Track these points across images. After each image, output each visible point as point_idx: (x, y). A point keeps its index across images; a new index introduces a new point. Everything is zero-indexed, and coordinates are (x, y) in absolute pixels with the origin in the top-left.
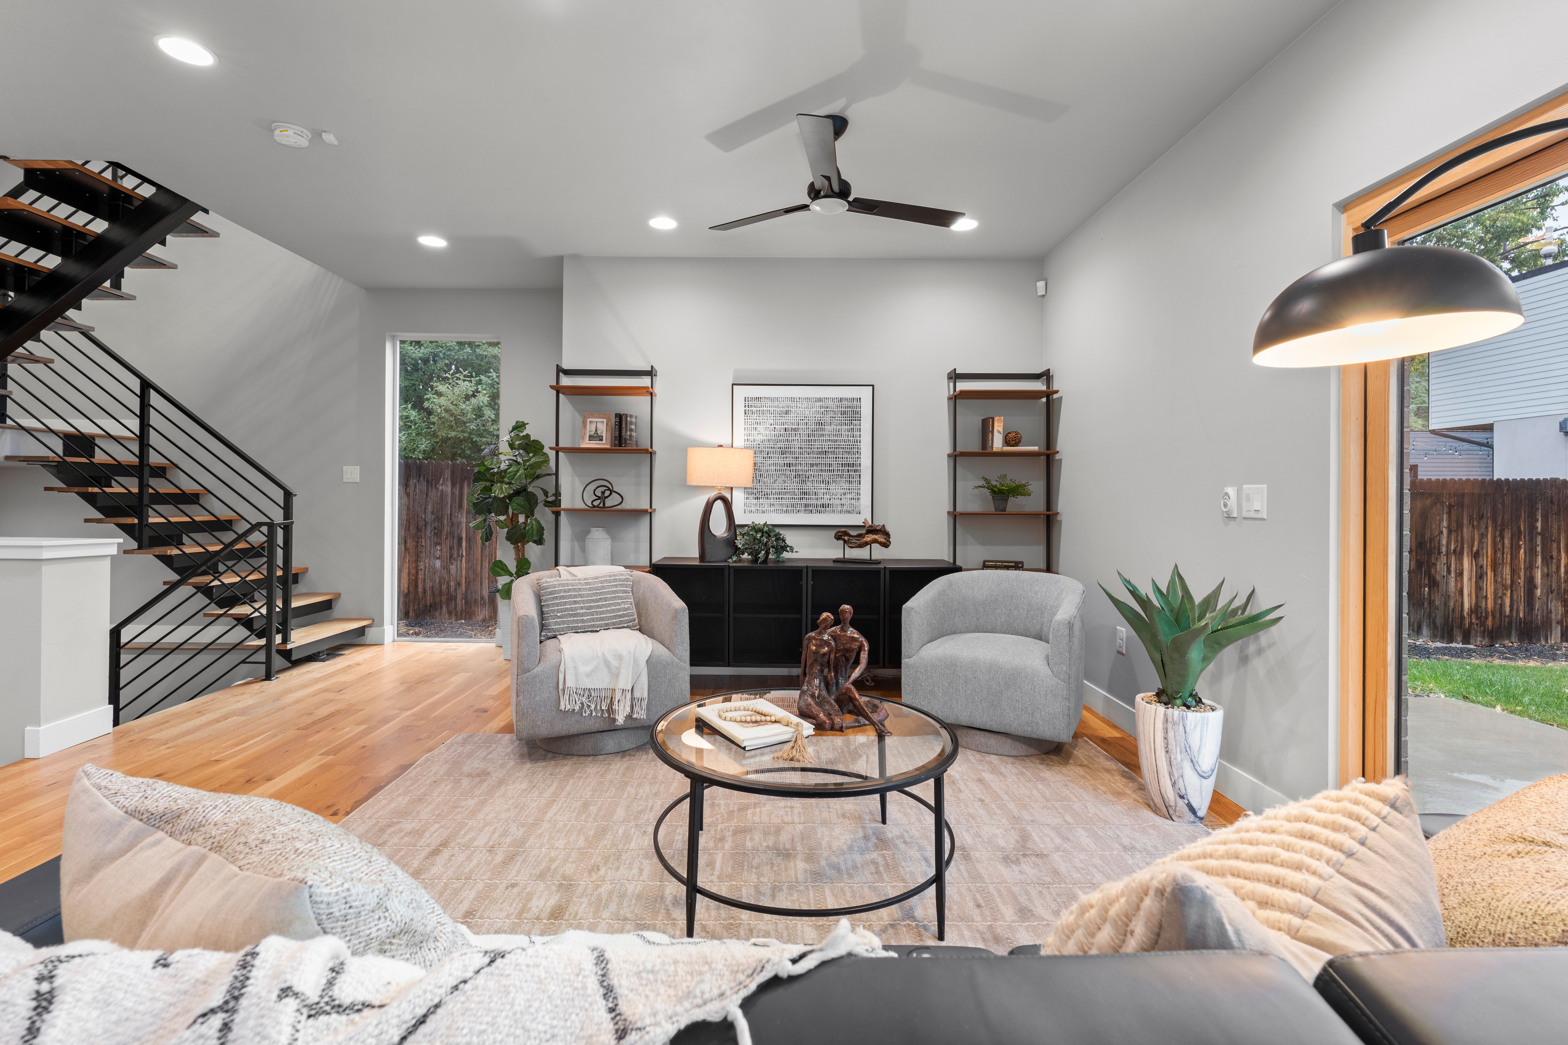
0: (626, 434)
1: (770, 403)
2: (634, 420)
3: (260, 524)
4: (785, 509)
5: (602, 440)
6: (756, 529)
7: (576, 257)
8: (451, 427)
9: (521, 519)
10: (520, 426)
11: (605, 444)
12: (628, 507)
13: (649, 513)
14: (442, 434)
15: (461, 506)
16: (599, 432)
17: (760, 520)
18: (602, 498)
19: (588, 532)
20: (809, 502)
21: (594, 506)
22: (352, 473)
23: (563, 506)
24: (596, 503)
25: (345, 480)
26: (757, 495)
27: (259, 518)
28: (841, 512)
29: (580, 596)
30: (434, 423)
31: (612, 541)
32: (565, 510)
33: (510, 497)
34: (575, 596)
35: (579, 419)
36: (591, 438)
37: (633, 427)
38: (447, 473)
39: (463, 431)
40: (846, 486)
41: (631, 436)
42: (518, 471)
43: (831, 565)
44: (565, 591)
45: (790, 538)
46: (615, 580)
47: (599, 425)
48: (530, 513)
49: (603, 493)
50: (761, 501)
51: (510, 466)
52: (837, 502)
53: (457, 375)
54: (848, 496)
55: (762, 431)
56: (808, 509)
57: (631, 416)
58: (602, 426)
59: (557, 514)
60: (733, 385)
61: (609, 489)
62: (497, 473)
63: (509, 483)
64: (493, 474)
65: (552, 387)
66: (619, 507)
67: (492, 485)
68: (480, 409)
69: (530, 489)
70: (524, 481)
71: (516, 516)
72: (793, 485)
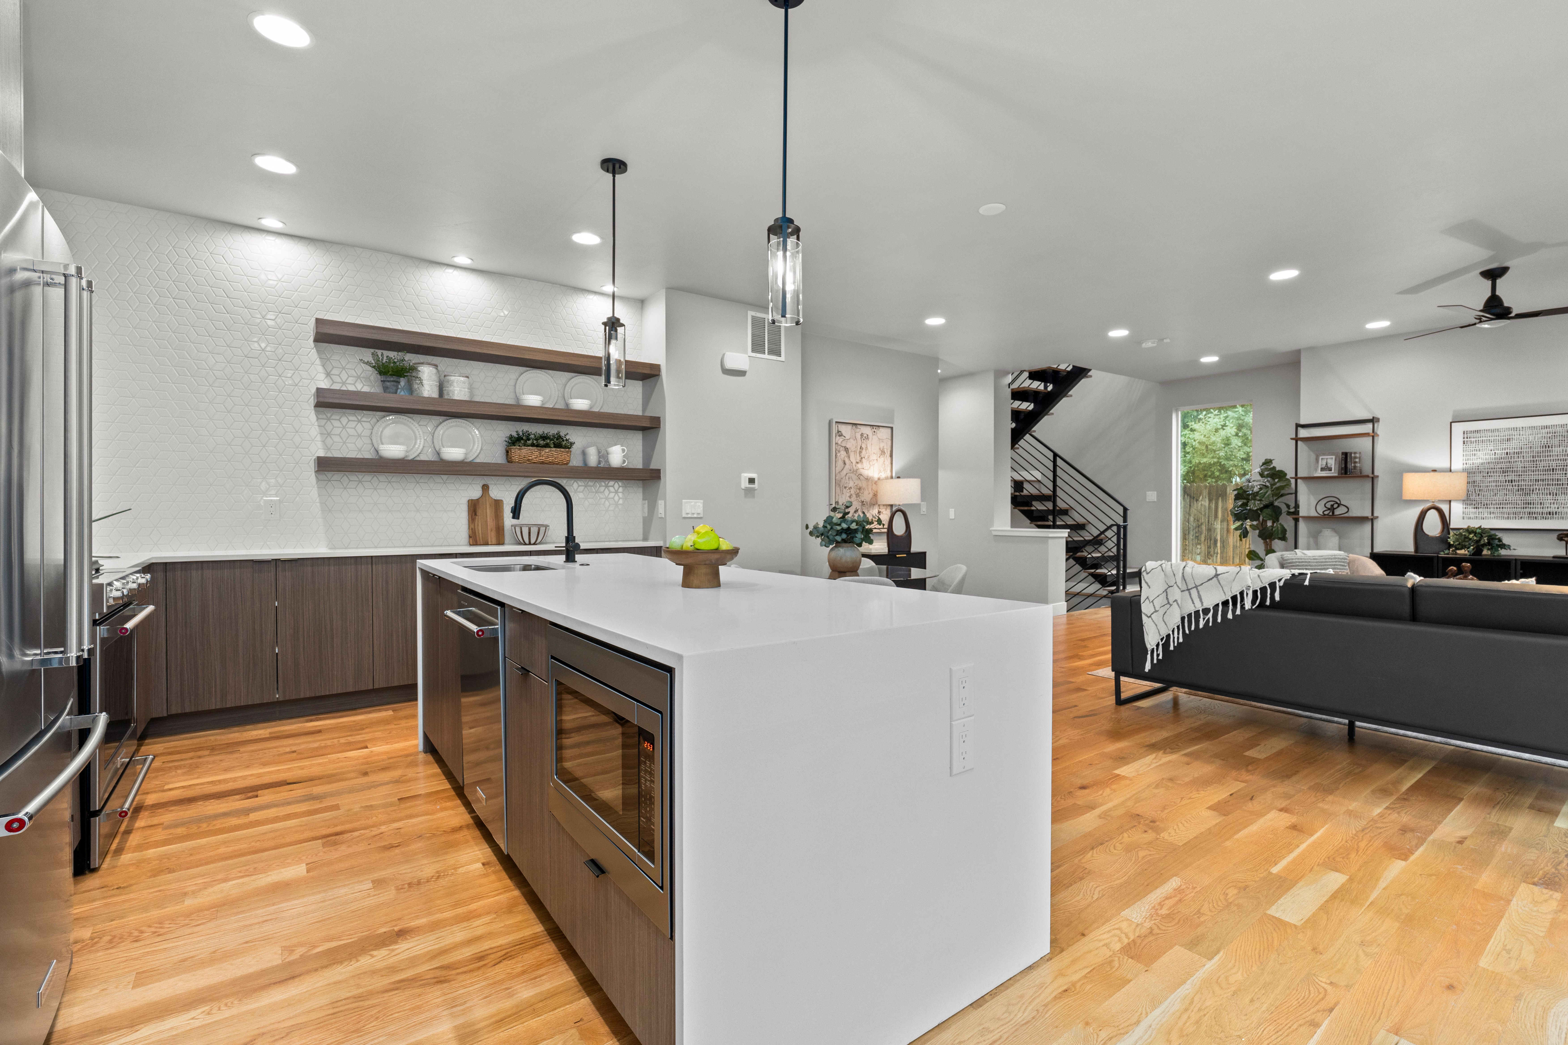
0: (1350, 466)
1: (1490, 434)
2: (1358, 455)
3: (1112, 525)
4: (1506, 516)
5: (1331, 470)
6: (1469, 531)
7: (1312, 349)
8: (1203, 455)
9: (1269, 523)
10: (1268, 462)
11: (1334, 473)
12: (1354, 515)
13: (1372, 520)
14: (1196, 461)
15: (1216, 516)
16: (1329, 465)
17: (1475, 524)
18: (1332, 509)
19: (1321, 532)
20: (1533, 510)
21: (1325, 515)
22: (1152, 496)
23: (1301, 514)
24: (1326, 513)
25: (1147, 500)
26: (1477, 506)
27: (1109, 522)
29: (1310, 565)
30: (1188, 453)
31: (1340, 538)
32: (1303, 517)
33: (1261, 509)
34: (1306, 566)
35: (1313, 456)
36: (1322, 469)
37: (1357, 460)
38: (1205, 493)
39: (1213, 457)
41: (1355, 467)
42: (1266, 492)
43: (1552, 559)
44: (1299, 562)
45: (1507, 539)
46: (1336, 558)
47: (1329, 461)
48: (1276, 519)
49: (1332, 506)
50: (1480, 510)
51: (1261, 489)
53: (1209, 415)
56: (1532, 516)
57: (1355, 453)
58: (1332, 461)
59: (1296, 520)
60: (1451, 423)
61: (1337, 503)
62: (1252, 494)
63: (1260, 500)
64: (1249, 495)
65: (1292, 439)
66: (1346, 515)
67: (1248, 502)
68: (1228, 439)
69: (1276, 504)
70: (1271, 499)
71: (1265, 521)
72: (1518, 498)
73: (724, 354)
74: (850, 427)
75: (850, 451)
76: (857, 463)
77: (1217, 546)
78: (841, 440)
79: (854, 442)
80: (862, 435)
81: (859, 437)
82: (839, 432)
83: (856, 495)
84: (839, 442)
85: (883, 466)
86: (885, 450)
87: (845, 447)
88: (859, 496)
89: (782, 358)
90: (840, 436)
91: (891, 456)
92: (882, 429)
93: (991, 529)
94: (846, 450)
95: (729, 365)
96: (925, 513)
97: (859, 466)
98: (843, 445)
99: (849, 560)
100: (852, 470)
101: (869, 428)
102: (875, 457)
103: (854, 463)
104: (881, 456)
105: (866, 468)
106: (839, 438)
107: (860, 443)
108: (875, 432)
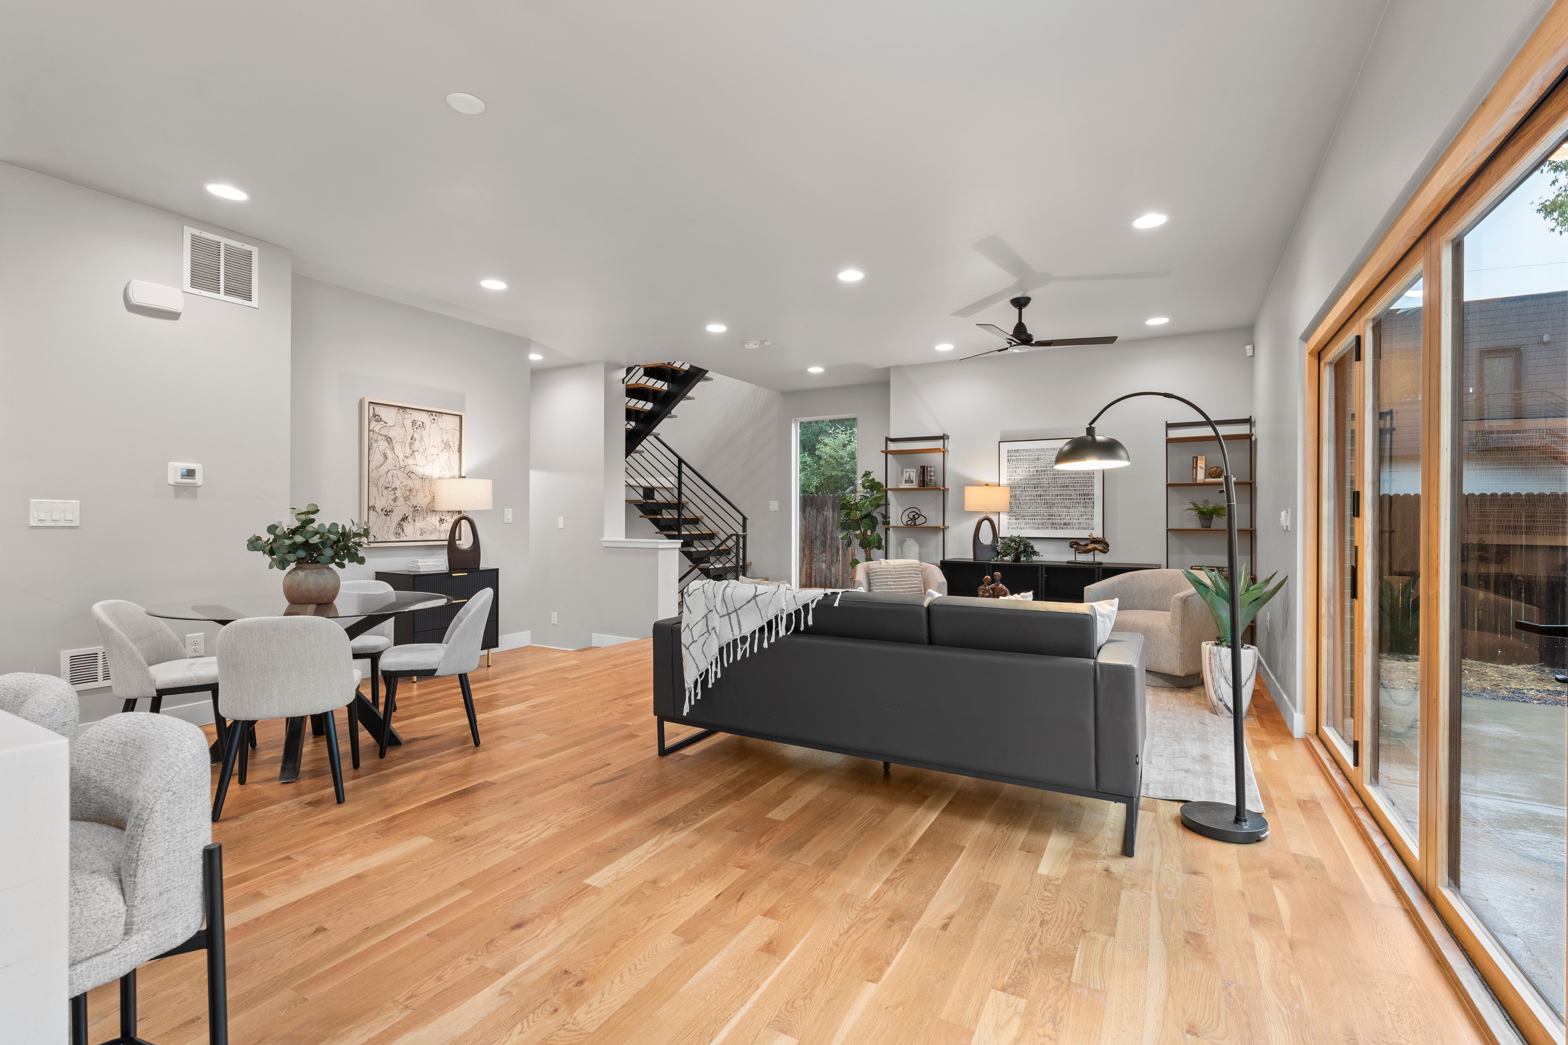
0: (927, 479)
1: (1025, 453)
2: (933, 469)
3: (732, 535)
4: (1037, 526)
5: (913, 483)
6: (1012, 539)
7: (898, 367)
8: (834, 468)
9: (869, 533)
10: (867, 474)
11: (914, 485)
12: (931, 525)
13: (944, 530)
14: (828, 473)
16: (911, 478)
17: (1015, 533)
18: (914, 519)
19: (905, 541)
20: (1054, 521)
21: (908, 525)
22: (774, 505)
23: (891, 524)
24: (909, 523)
25: (771, 510)
26: (1017, 517)
27: (731, 532)
28: (1079, 528)
30: (822, 466)
31: (920, 547)
32: (892, 527)
33: (862, 519)
34: (887, 575)
35: (899, 469)
36: (906, 482)
37: (932, 474)
38: (830, 503)
39: (842, 471)
40: (1083, 510)
41: (931, 480)
42: (865, 503)
43: (1066, 564)
44: (882, 572)
45: (1037, 546)
46: (911, 567)
47: (911, 474)
48: (873, 529)
49: (914, 516)
50: (1020, 521)
51: (861, 499)
52: (1076, 521)
53: (837, 431)
54: (1084, 517)
55: (1020, 473)
56: (1054, 526)
57: (931, 467)
58: (913, 474)
59: (887, 529)
60: (999, 442)
61: (917, 514)
62: (854, 504)
63: (861, 511)
64: (852, 505)
65: (882, 452)
66: (925, 525)
67: (851, 512)
69: (874, 514)
70: (870, 509)
71: (865, 531)
72: (1043, 510)
73: (130, 282)
74: (395, 410)
75: (394, 442)
76: (407, 457)
77: (839, 554)
78: (380, 426)
79: (402, 431)
80: (414, 422)
81: (408, 423)
82: (375, 415)
83: (404, 498)
84: (377, 429)
85: (448, 462)
87: (386, 436)
88: (409, 499)
89: (255, 303)
90: (377, 421)
91: (460, 450)
92: (444, 417)
93: (600, 540)
94: (389, 440)
95: (137, 298)
96: (510, 521)
97: (410, 461)
98: (384, 432)
99: (312, 587)
100: (398, 466)
101: (425, 414)
102: (435, 451)
103: (401, 457)
104: (445, 451)
105: (421, 465)
106: (376, 423)
107: (410, 432)
108: (434, 420)
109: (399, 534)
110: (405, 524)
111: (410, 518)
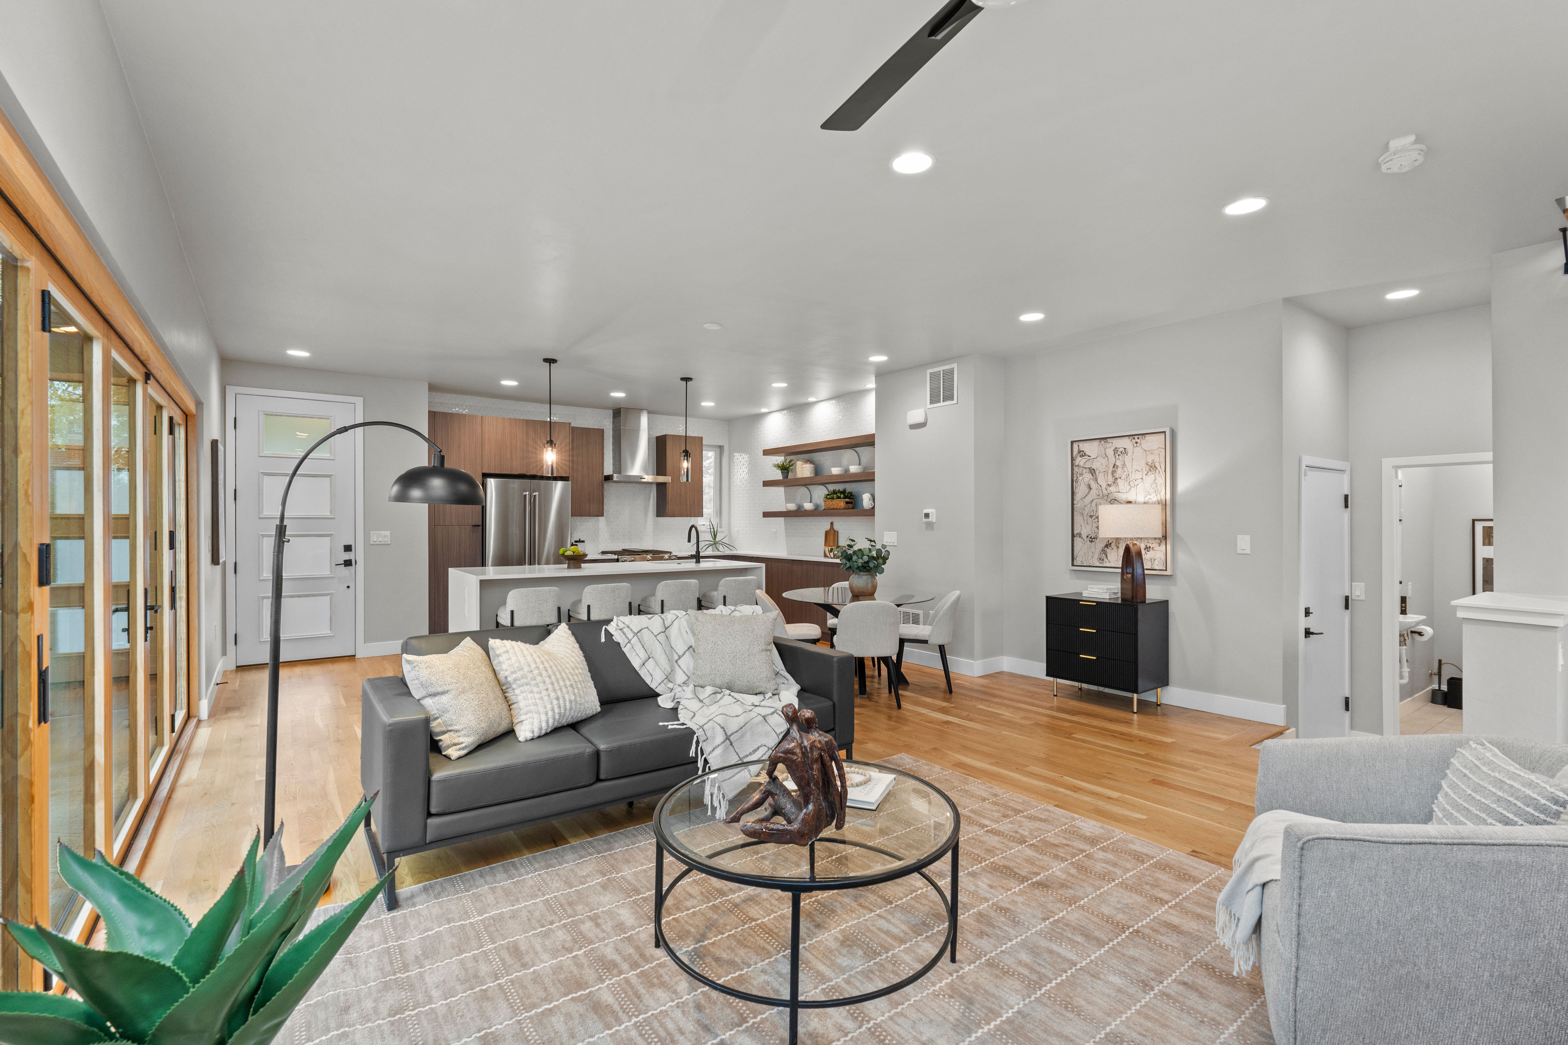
74: (1096, 443)
75: (1097, 472)
76: (1109, 485)
78: (1085, 460)
79: (1104, 461)
80: (1116, 450)
81: (1110, 452)
82: (1080, 452)
84: (1081, 464)
85: (1154, 486)
86: (1157, 465)
87: (1089, 468)
89: (956, 400)
91: (1166, 470)
92: (1148, 437)
94: (1092, 471)
96: (1246, 552)
97: (1113, 489)
98: (1088, 465)
100: (1101, 495)
101: (1127, 440)
102: (1138, 475)
103: (1104, 485)
104: (1150, 473)
105: (1124, 491)
106: (1081, 459)
107: (1112, 460)
108: (1137, 443)
109: (1103, 560)
110: (1108, 551)
111: (1113, 545)
